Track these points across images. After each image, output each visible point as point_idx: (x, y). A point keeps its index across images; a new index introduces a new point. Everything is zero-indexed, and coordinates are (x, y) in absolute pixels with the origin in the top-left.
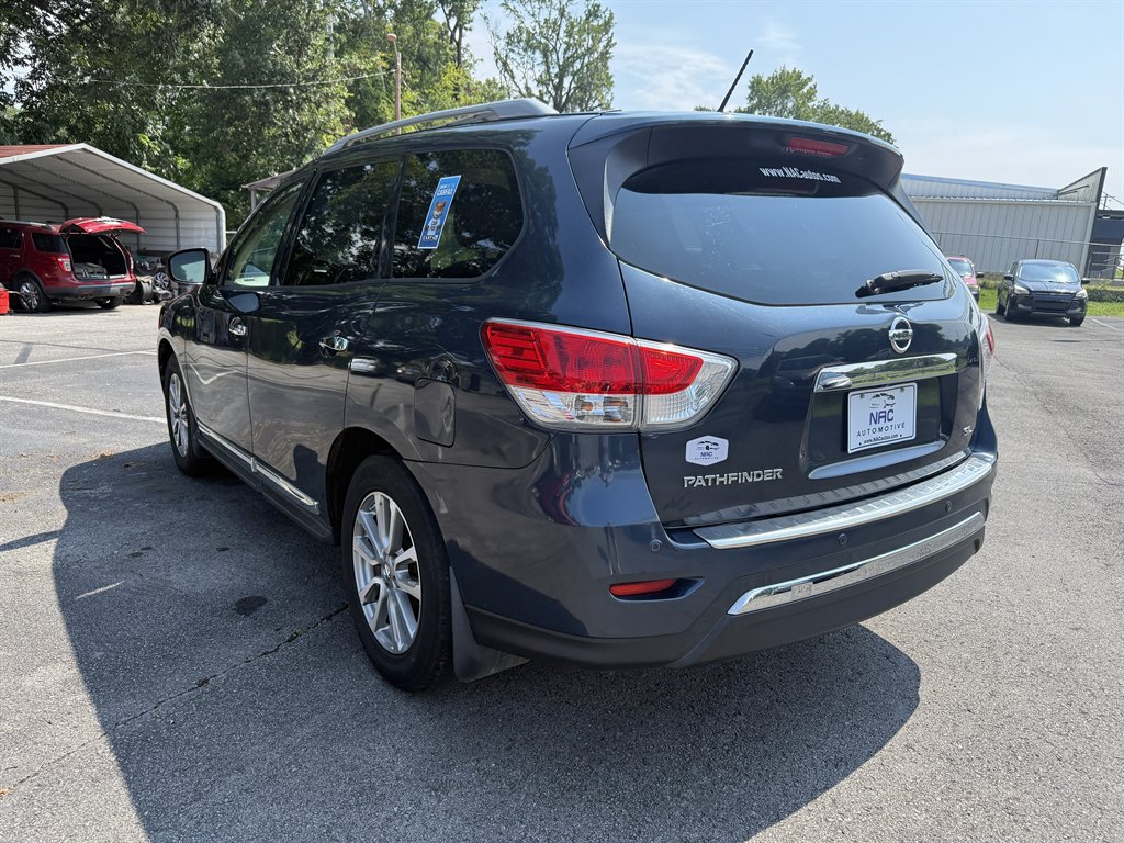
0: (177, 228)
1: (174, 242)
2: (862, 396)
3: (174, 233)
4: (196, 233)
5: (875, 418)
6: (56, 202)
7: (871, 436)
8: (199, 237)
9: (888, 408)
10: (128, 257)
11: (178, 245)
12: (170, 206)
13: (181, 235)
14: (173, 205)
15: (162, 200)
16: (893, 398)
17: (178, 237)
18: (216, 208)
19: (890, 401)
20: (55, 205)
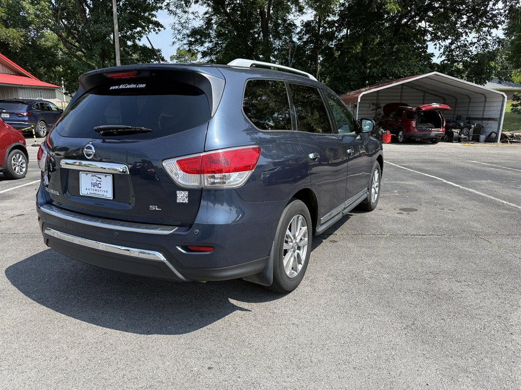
0: (484, 106)
1: (481, 113)
2: (87, 174)
3: (482, 109)
4: (492, 109)
5: (94, 185)
6: (440, 97)
7: (93, 192)
8: (493, 110)
9: (98, 182)
10: (443, 120)
11: (483, 115)
12: (483, 96)
13: (486, 110)
14: (484, 95)
15: (478, 93)
16: (101, 179)
17: (484, 111)
18: (502, 95)
19: (99, 180)
20: (440, 98)
